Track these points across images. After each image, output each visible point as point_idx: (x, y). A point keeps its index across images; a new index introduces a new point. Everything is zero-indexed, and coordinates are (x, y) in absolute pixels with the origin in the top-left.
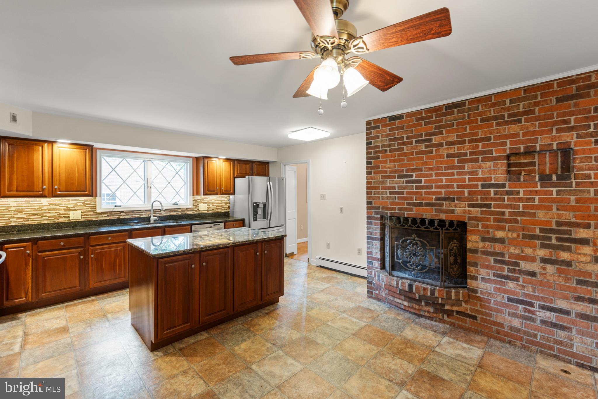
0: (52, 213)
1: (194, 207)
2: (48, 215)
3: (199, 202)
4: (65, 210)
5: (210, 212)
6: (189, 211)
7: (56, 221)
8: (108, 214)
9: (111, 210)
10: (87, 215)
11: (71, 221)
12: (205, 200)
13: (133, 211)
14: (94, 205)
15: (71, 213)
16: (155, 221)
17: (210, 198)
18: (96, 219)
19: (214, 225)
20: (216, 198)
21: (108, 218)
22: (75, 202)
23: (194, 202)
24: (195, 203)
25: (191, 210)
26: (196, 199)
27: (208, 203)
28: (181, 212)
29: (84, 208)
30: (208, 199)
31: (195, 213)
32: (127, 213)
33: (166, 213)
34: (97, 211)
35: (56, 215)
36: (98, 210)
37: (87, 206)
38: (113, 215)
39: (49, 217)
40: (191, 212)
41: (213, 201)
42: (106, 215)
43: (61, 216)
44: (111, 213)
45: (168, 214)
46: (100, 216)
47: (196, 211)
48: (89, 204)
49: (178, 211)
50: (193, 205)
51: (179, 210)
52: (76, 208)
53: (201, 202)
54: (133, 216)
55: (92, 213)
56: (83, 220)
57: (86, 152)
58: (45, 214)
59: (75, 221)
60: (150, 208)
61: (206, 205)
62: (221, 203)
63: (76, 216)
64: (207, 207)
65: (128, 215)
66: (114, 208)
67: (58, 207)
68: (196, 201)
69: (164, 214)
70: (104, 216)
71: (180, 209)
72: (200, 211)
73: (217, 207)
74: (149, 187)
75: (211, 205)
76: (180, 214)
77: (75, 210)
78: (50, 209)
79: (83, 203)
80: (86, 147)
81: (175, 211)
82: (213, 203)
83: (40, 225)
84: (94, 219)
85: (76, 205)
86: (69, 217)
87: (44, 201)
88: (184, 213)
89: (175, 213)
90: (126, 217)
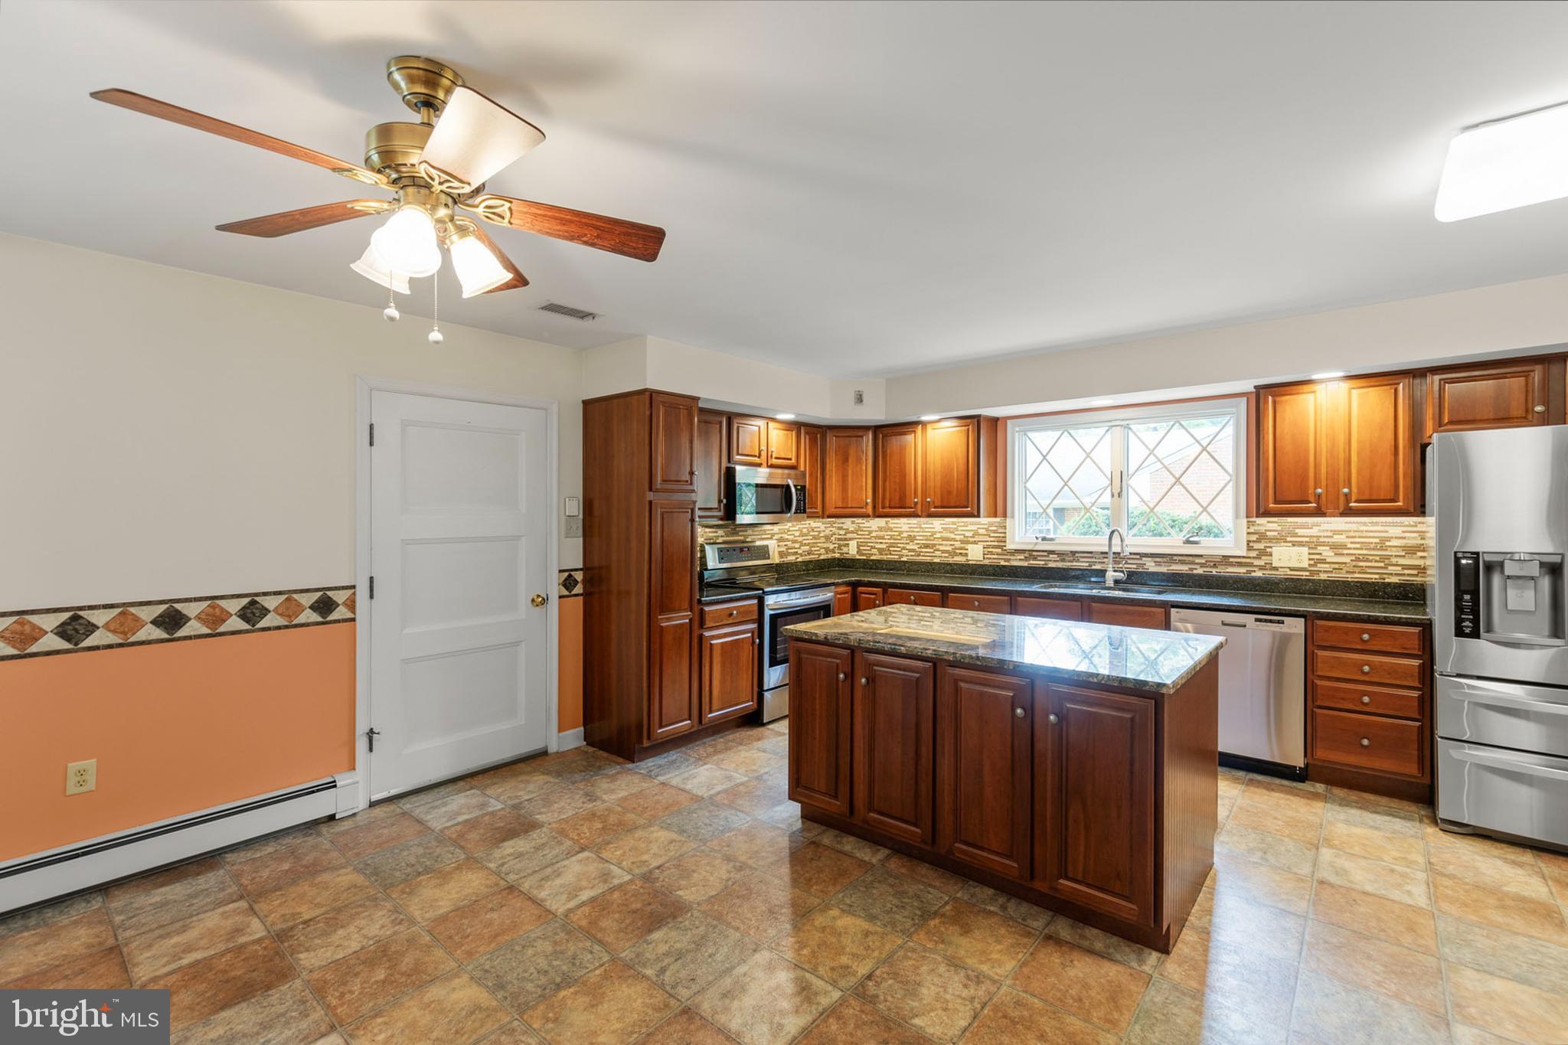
0: (946, 545)
1: (1253, 554)
2: (942, 548)
3: (1271, 540)
4: (962, 542)
5: (1323, 576)
6: (1232, 565)
7: (951, 560)
8: (1026, 555)
9: (1030, 547)
10: (992, 553)
11: (970, 562)
12: (1300, 532)
13: (1073, 553)
14: (1003, 535)
15: (969, 547)
16: (1116, 582)
17: (1324, 527)
18: (1006, 564)
19: (1257, 620)
20: (1354, 527)
21: (1025, 564)
22: (974, 527)
23: (1254, 538)
24: (1258, 541)
25: (1240, 564)
26: (1262, 529)
27: (1313, 544)
28: (1202, 565)
29: (989, 539)
30: (1314, 531)
31: (1259, 574)
32: (1062, 555)
33: (1158, 564)
34: (1007, 548)
35: (949, 548)
36: (1010, 546)
37: (992, 535)
38: (1035, 558)
39: (943, 552)
40: (1243, 570)
41: (1338, 539)
42: (1023, 557)
43: (957, 551)
44: (1030, 554)
45: (1163, 569)
46: (1012, 558)
47: (1261, 568)
48: (995, 532)
49: (1193, 563)
50: (1250, 548)
51: (1197, 561)
52: (977, 539)
53: (1281, 539)
54: (1075, 564)
55: (999, 550)
56: (986, 562)
57: (968, 430)
58: (937, 547)
59: (974, 562)
60: (1106, 549)
61: (1305, 550)
62: (1381, 549)
63: (975, 554)
64: (1306, 557)
65: (1063, 560)
66: (1036, 544)
67: (952, 536)
68: (1262, 537)
69: (1151, 566)
70: (1019, 557)
71: (1201, 556)
72: (1276, 569)
73: (1358, 560)
74: (1116, 495)
75: (1327, 553)
76: (1200, 571)
77: (975, 543)
78: (944, 539)
79: (987, 530)
80: (969, 421)
81: (1182, 562)
82: (1334, 547)
83: (931, 564)
84: (1003, 563)
85: (976, 534)
86: (966, 555)
87: (937, 524)
88: (1214, 571)
89: (1184, 568)
90: (1060, 565)
